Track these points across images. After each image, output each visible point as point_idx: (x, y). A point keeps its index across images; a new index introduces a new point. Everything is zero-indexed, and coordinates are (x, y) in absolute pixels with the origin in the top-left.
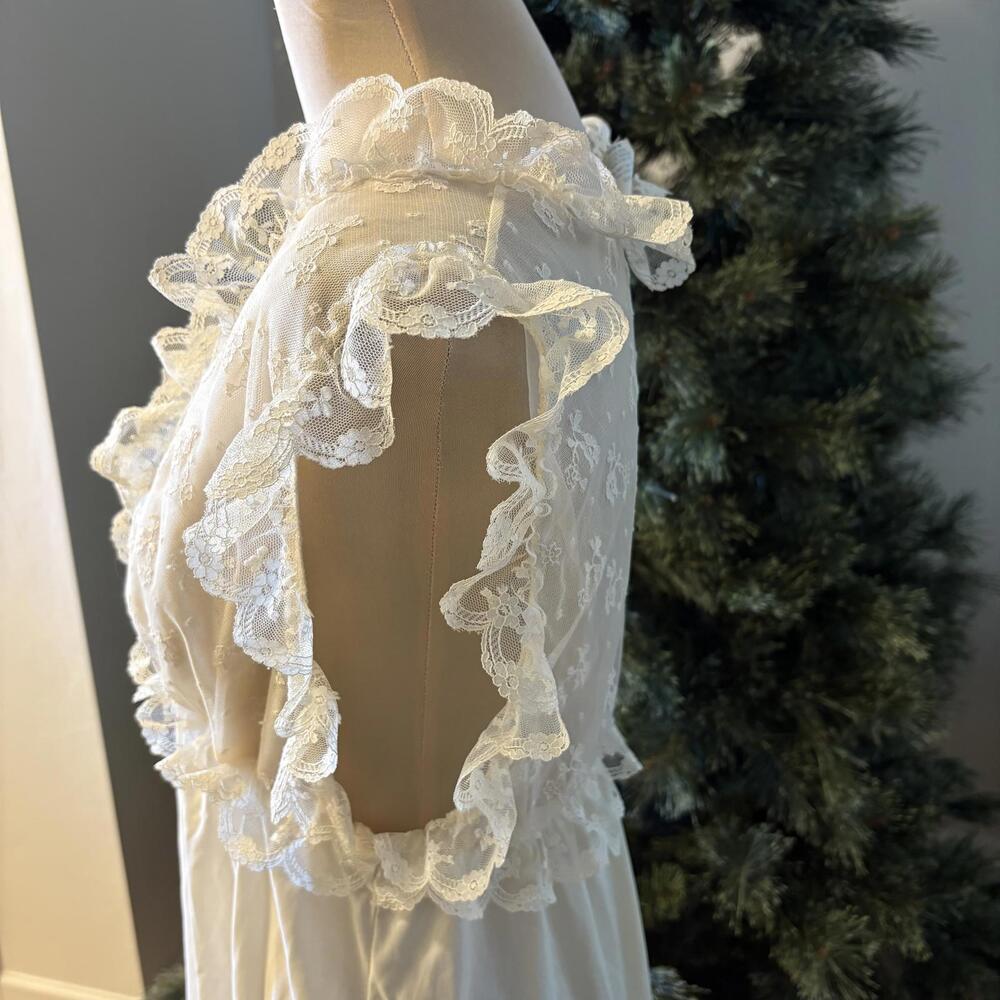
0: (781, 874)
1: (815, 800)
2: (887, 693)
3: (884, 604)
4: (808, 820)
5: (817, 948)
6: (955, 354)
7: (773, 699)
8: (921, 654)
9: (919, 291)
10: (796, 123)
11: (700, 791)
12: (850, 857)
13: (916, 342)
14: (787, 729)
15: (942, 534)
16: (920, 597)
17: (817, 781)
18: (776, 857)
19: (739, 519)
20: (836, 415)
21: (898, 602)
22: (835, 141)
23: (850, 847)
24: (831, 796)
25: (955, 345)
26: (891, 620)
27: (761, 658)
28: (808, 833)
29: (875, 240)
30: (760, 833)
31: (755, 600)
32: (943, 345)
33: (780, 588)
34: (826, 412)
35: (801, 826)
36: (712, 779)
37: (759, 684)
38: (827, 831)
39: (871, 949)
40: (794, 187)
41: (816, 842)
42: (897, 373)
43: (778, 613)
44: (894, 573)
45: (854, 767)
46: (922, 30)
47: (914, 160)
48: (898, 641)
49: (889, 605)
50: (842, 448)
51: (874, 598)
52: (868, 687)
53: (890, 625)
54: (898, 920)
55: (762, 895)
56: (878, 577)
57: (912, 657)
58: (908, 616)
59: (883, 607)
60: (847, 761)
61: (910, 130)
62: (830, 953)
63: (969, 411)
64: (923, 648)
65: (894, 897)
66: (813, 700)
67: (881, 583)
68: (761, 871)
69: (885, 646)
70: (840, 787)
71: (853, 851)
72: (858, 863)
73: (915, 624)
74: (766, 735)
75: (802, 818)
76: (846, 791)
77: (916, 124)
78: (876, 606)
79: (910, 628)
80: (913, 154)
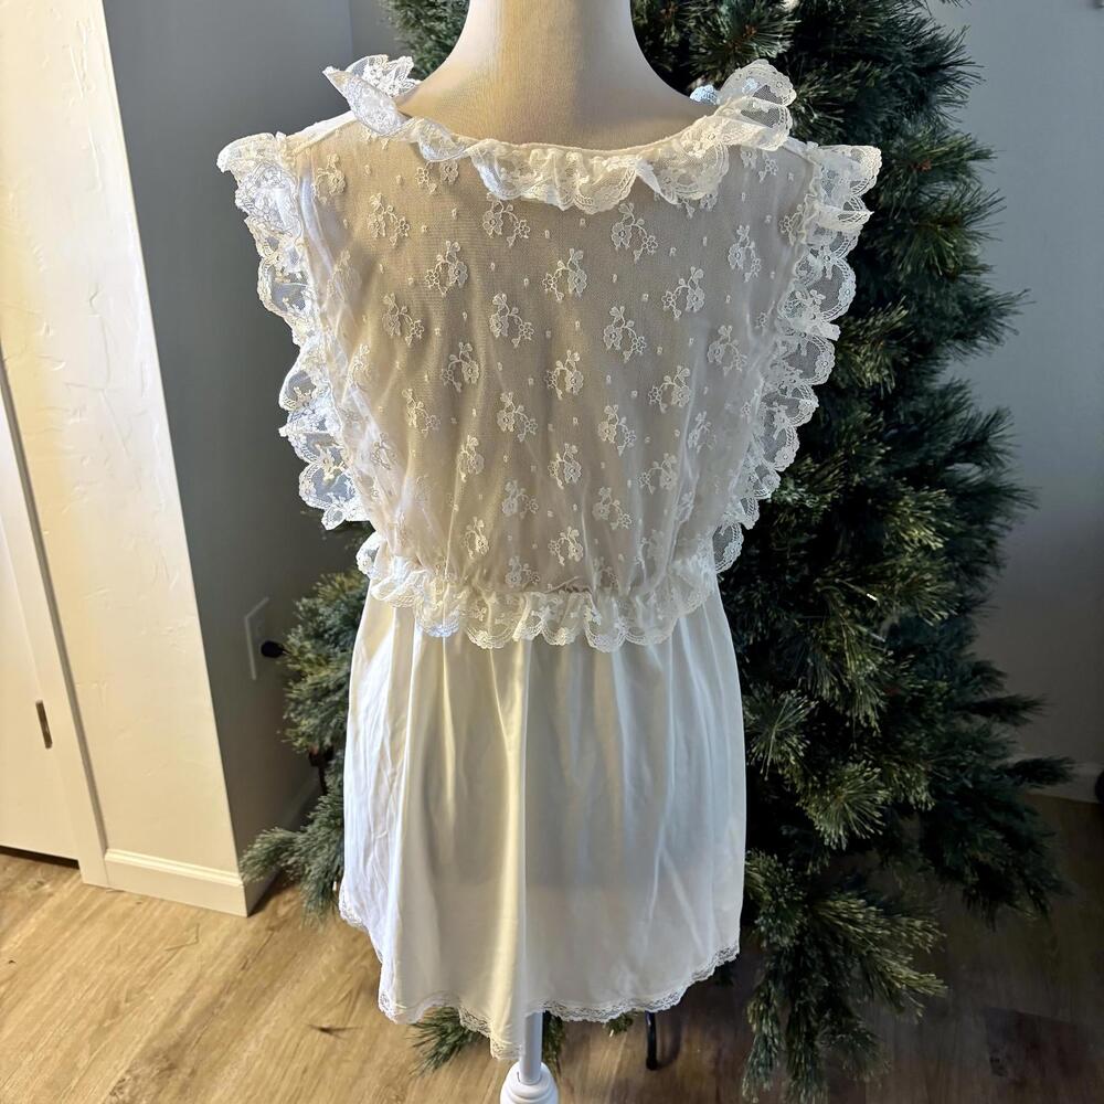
0: (805, 729)
1: (839, 670)
2: (904, 577)
3: (908, 502)
4: (832, 688)
5: (835, 795)
6: (984, 276)
7: (806, 585)
8: (937, 544)
9: (954, 221)
10: (842, 62)
12: (867, 718)
13: (943, 262)
14: (818, 610)
15: (977, 446)
16: (941, 497)
17: (838, 655)
18: (802, 717)
20: (868, 329)
21: (918, 500)
22: (877, 78)
23: (868, 710)
24: (851, 665)
26: (912, 514)
27: (798, 547)
28: (832, 700)
29: (909, 170)
30: (788, 697)
31: (790, 493)
32: (969, 266)
33: (811, 482)
34: (860, 326)
35: (825, 693)
36: (748, 650)
37: (793, 572)
38: (849, 697)
39: (882, 795)
40: (836, 122)
41: (839, 708)
42: (930, 293)
43: (808, 503)
44: (923, 477)
45: (875, 642)
47: (959, 92)
48: (916, 533)
49: (912, 503)
50: (871, 358)
51: (900, 496)
52: (889, 573)
53: (911, 520)
54: (908, 775)
55: (789, 750)
56: (905, 479)
57: (929, 546)
58: (929, 512)
59: (906, 504)
60: (868, 636)
61: (956, 63)
62: (845, 799)
63: (1007, 332)
64: (939, 540)
65: (908, 758)
66: (840, 586)
67: (907, 484)
68: (790, 730)
69: (907, 538)
70: (860, 657)
71: (870, 712)
72: (874, 724)
73: (933, 520)
74: (800, 616)
75: (828, 686)
76: (864, 660)
77: (961, 58)
78: (901, 503)
79: (930, 522)
80: (958, 87)
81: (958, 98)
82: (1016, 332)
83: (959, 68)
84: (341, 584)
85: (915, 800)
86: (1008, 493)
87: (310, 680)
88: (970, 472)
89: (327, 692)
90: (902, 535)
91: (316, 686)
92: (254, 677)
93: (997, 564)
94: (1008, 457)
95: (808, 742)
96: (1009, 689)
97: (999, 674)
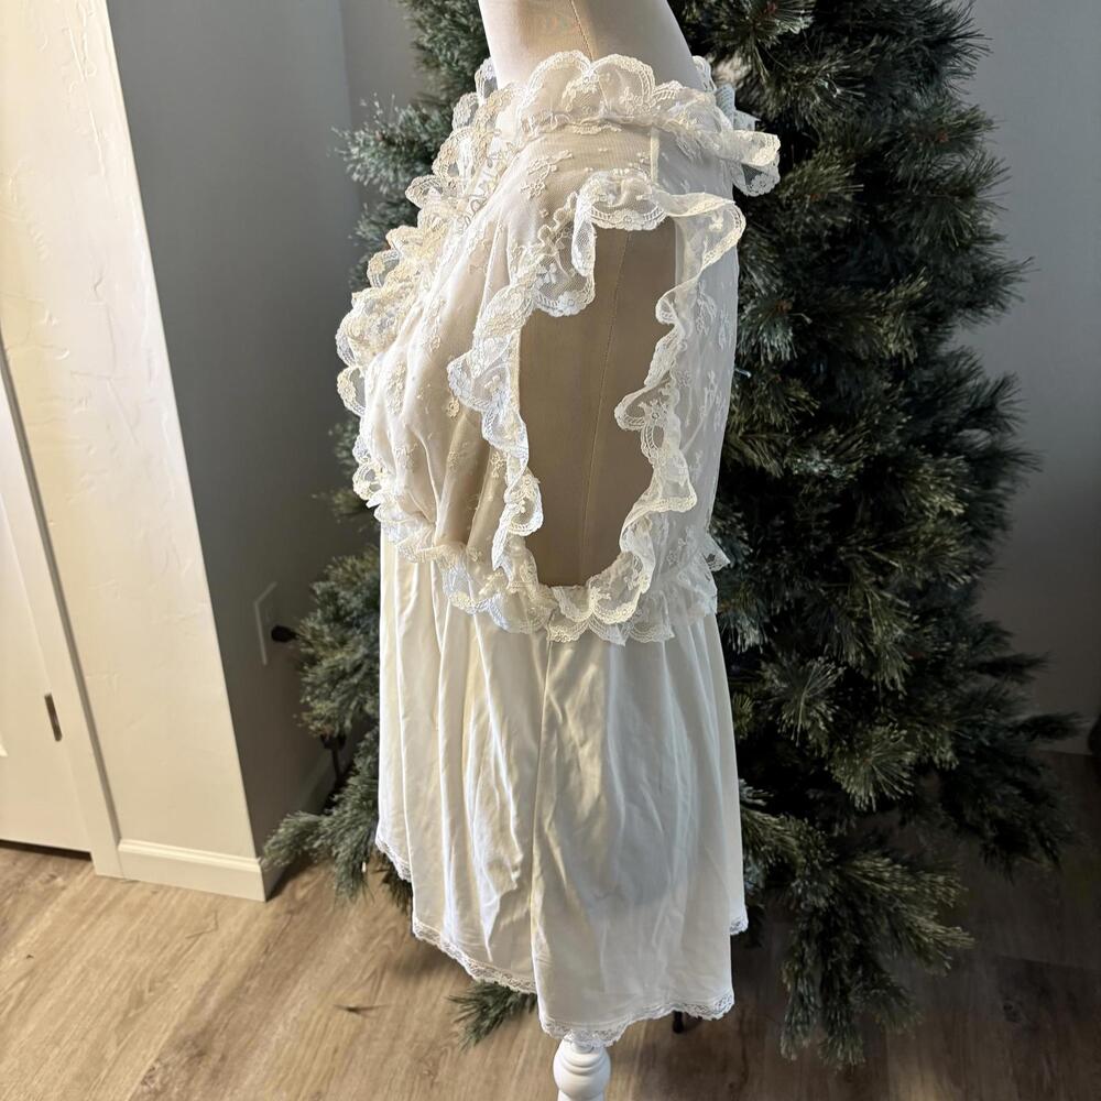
0: (833, 695)
1: (865, 636)
2: (927, 544)
3: (927, 469)
4: (858, 654)
5: (864, 757)
6: (996, 245)
7: (830, 553)
8: (958, 510)
9: (965, 190)
10: (860, 36)
11: (766, 629)
12: (893, 681)
13: (960, 236)
14: (842, 578)
15: (985, 413)
16: (959, 464)
17: (865, 621)
18: (830, 684)
19: (803, 395)
20: (889, 301)
21: (938, 467)
22: (893, 52)
23: (894, 674)
24: (878, 631)
25: (997, 238)
26: (932, 482)
27: (821, 517)
28: (858, 666)
29: (927, 143)
30: (817, 665)
31: (816, 464)
32: (984, 238)
33: (837, 452)
34: (881, 298)
35: (851, 659)
36: (775, 620)
37: (817, 541)
38: (874, 662)
39: (909, 757)
40: (855, 96)
41: (865, 674)
42: (944, 263)
43: (835, 474)
44: (938, 444)
45: (900, 607)
47: (967, 65)
48: (937, 500)
49: (932, 470)
50: (893, 330)
51: (919, 464)
52: (912, 539)
53: (932, 487)
54: (932, 736)
55: (818, 715)
56: (923, 447)
57: (950, 512)
58: (949, 479)
59: (926, 472)
60: (893, 602)
61: (965, 36)
62: (873, 762)
63: (1013, 300)
64: (960, 505)
65: (931, 720)
66: (864, 553)
67: (925, 452)
68: (817, 696)
69: (928, 505)
70: (886, 623)
71: (897, 677)
72: (900, 687)
73: (953, 486)
74: (824, 584)
75: (853, 652)
76: (890, 625)
77: (969, 31)
78: (921, 471)
79: (949, 488)
80: (966, 59)
81: (966, 70)
82: (1022, 299)
83: (969, 41)
84: (353, 566)
85: (940, 760)
86: (1013, 457)
87: (325, 664)
88: (979, 437)
89: (344, 675)
90: (923, 501)
91: (332, 670)
92: (265, 661)
93: (1004, 527)
94: (1016, 422)
95: (837, 707)
96: (1016, 648)
97: (1007, 634)
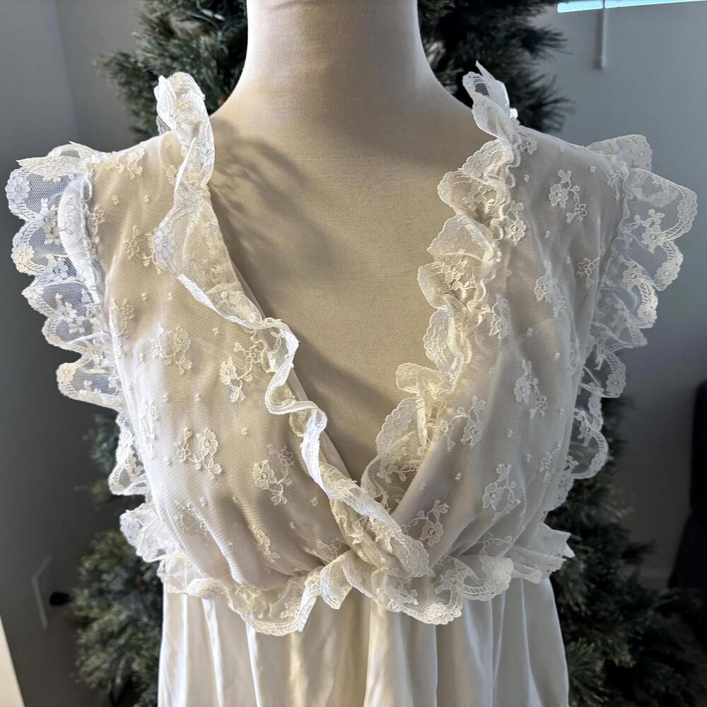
23: (576, 597)
39: (598, 666)
46: (557, 34)
47: (558, 122)
54: (610, 641)
65: (606, 626)
80: (557, 118)
81: (557, 126)
84: (113, 540)
85: (620, 661)
87: (96, 625)
91: (102, 631)
92: (45, 624)
